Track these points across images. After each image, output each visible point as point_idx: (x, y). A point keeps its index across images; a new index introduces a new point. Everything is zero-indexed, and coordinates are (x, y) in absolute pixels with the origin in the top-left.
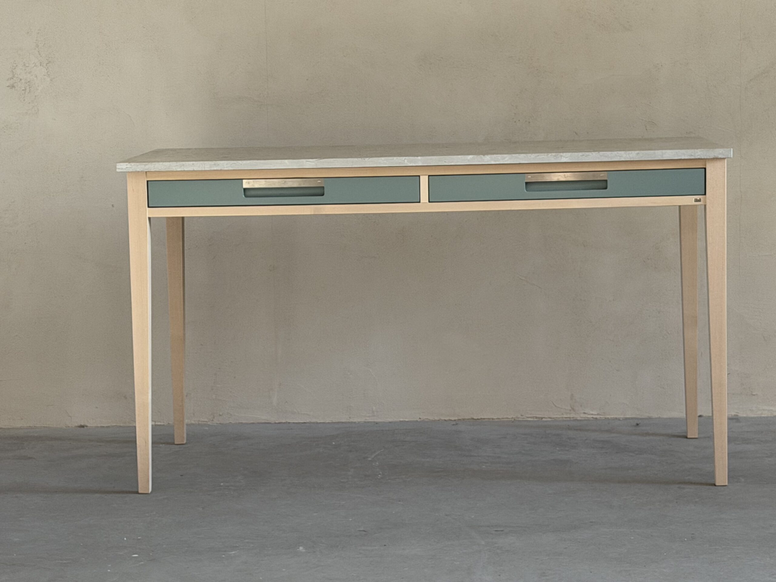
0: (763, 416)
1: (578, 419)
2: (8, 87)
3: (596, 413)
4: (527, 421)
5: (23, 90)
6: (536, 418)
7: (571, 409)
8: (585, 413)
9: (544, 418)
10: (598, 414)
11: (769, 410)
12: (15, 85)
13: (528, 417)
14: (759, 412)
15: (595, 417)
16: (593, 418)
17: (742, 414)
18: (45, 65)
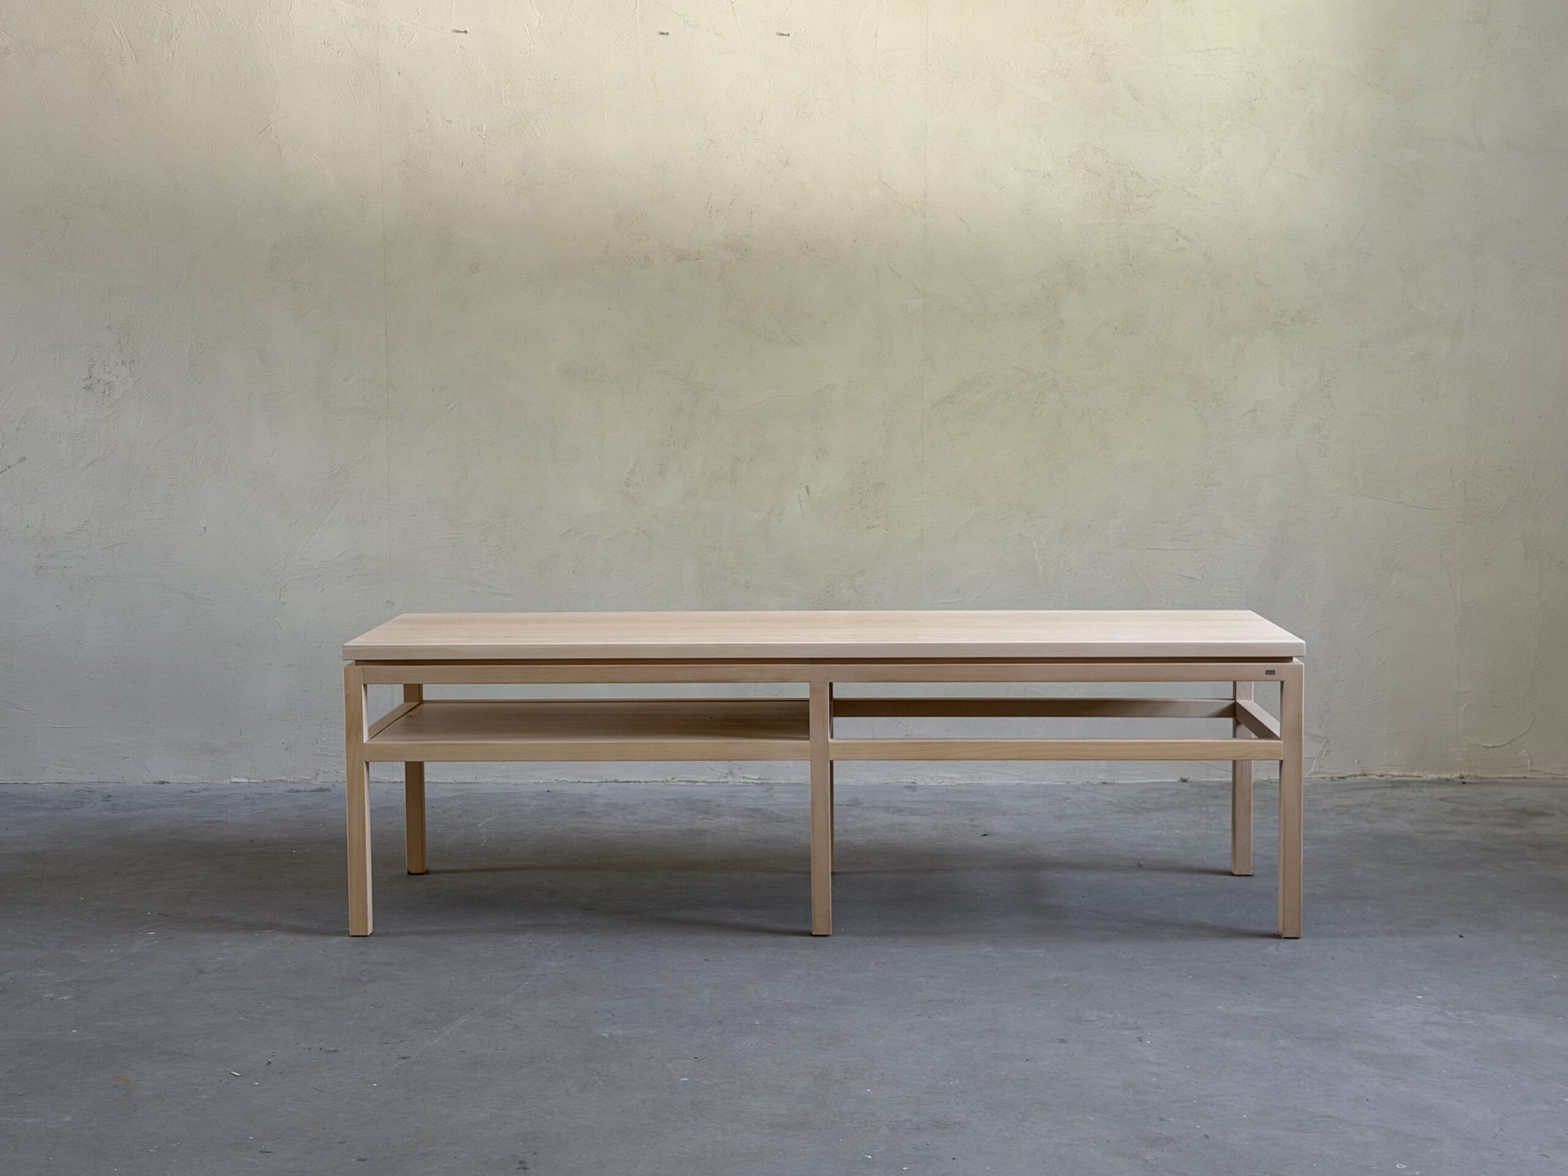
1: (736, 784)
2: (84, 388)
3: (757, 778)
5: (102, 393)
6: (689, 781)
7: (728, 772)
8: (744, 777)
9: (698, 782)
12: (93, 386)
14: (941, 780)
16: (753, 783)
17: (920, 782)
18: (127, 364)
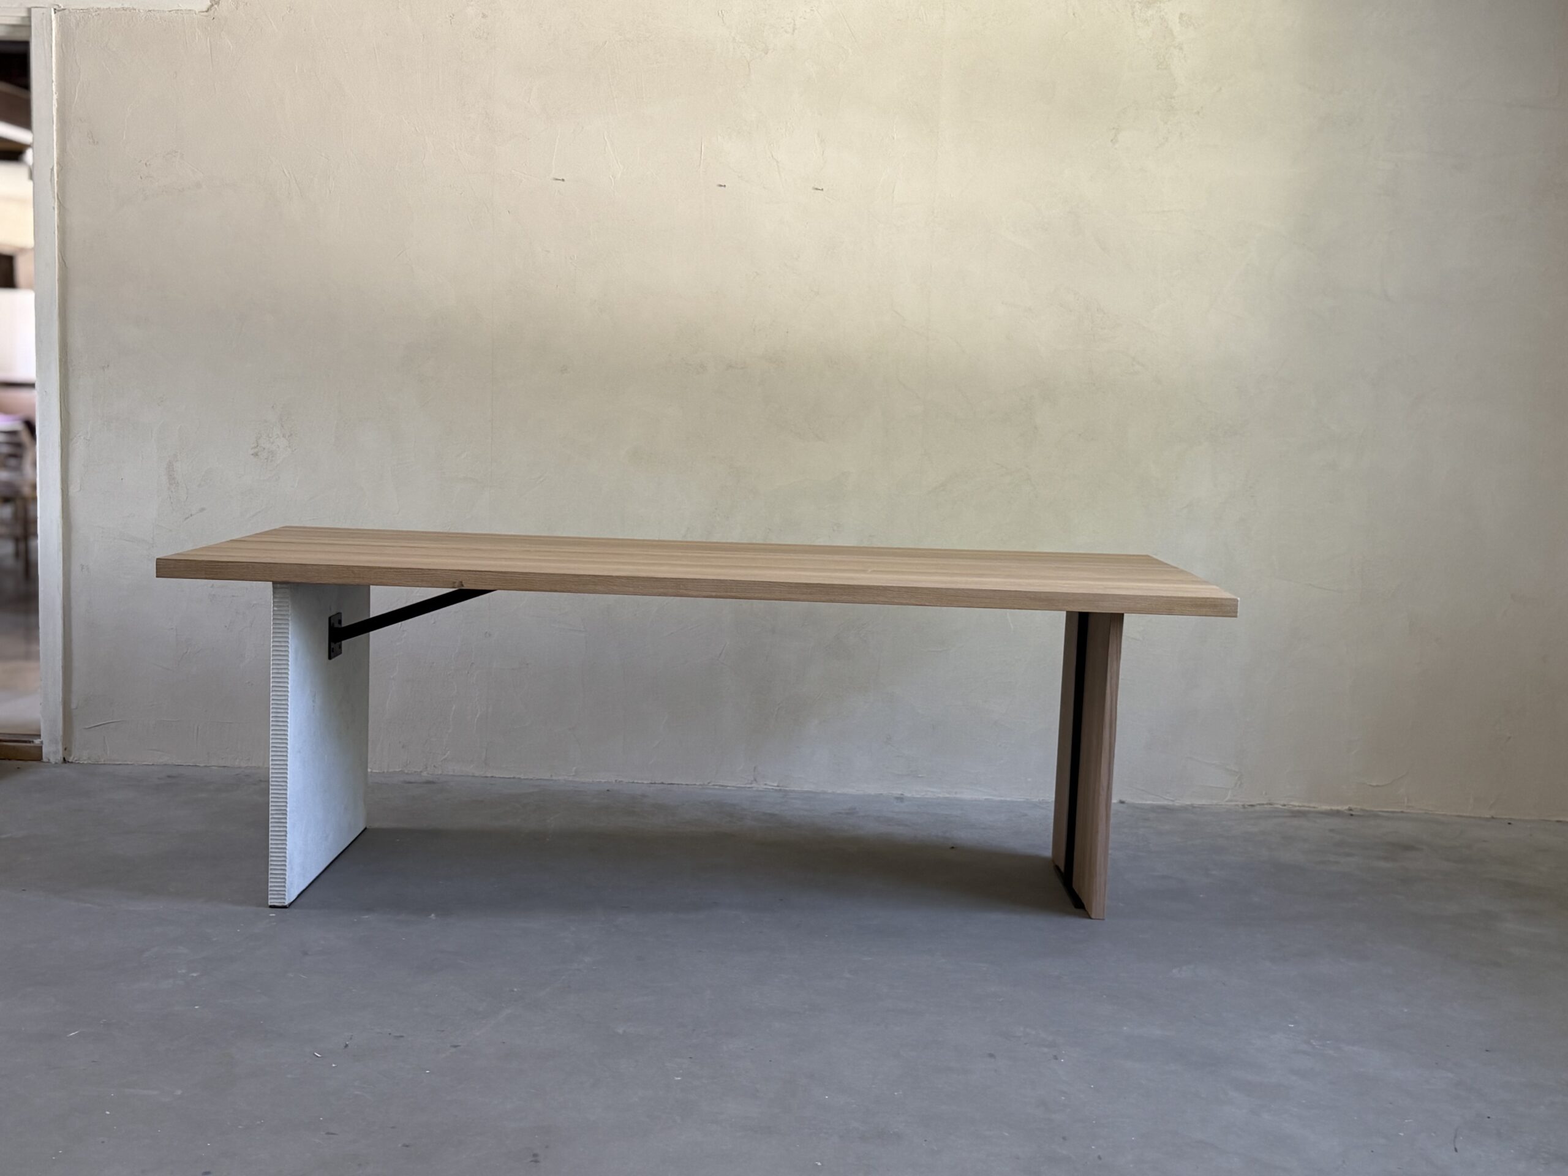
0: (926, 796)
1: (760, 789)
2: (252, 455)
3: (776, 785)
4: (715, 789)
5: (266, 459)
6: (722, 786)
7: (752, 779)
8: (766, 784)
10: (778, 786)
11: (932, 792)
12: (259, 454)
13: (714, 785)
14: (924, 793)
15: (774, 788)
16: (772, 789)
17: (907, 794)
18: (287, 437)
